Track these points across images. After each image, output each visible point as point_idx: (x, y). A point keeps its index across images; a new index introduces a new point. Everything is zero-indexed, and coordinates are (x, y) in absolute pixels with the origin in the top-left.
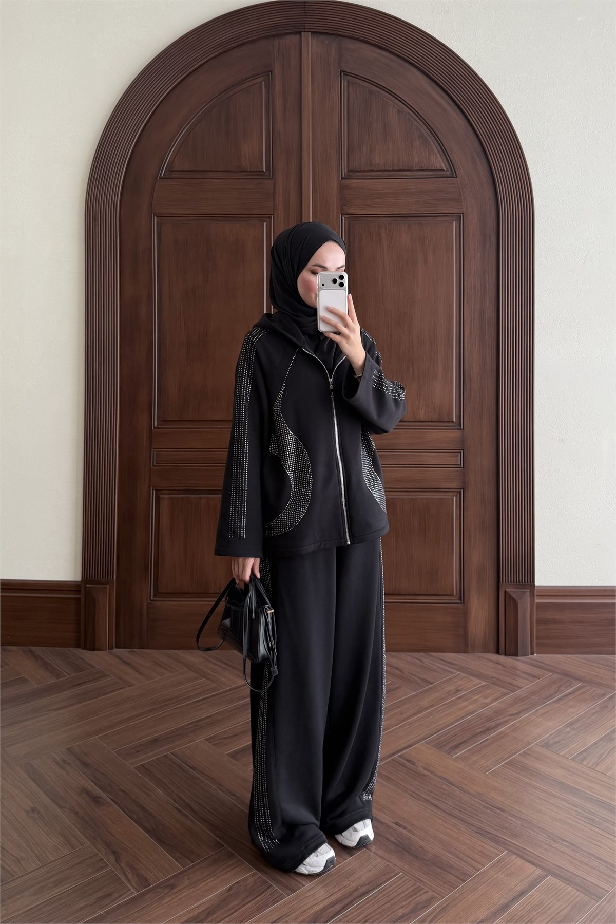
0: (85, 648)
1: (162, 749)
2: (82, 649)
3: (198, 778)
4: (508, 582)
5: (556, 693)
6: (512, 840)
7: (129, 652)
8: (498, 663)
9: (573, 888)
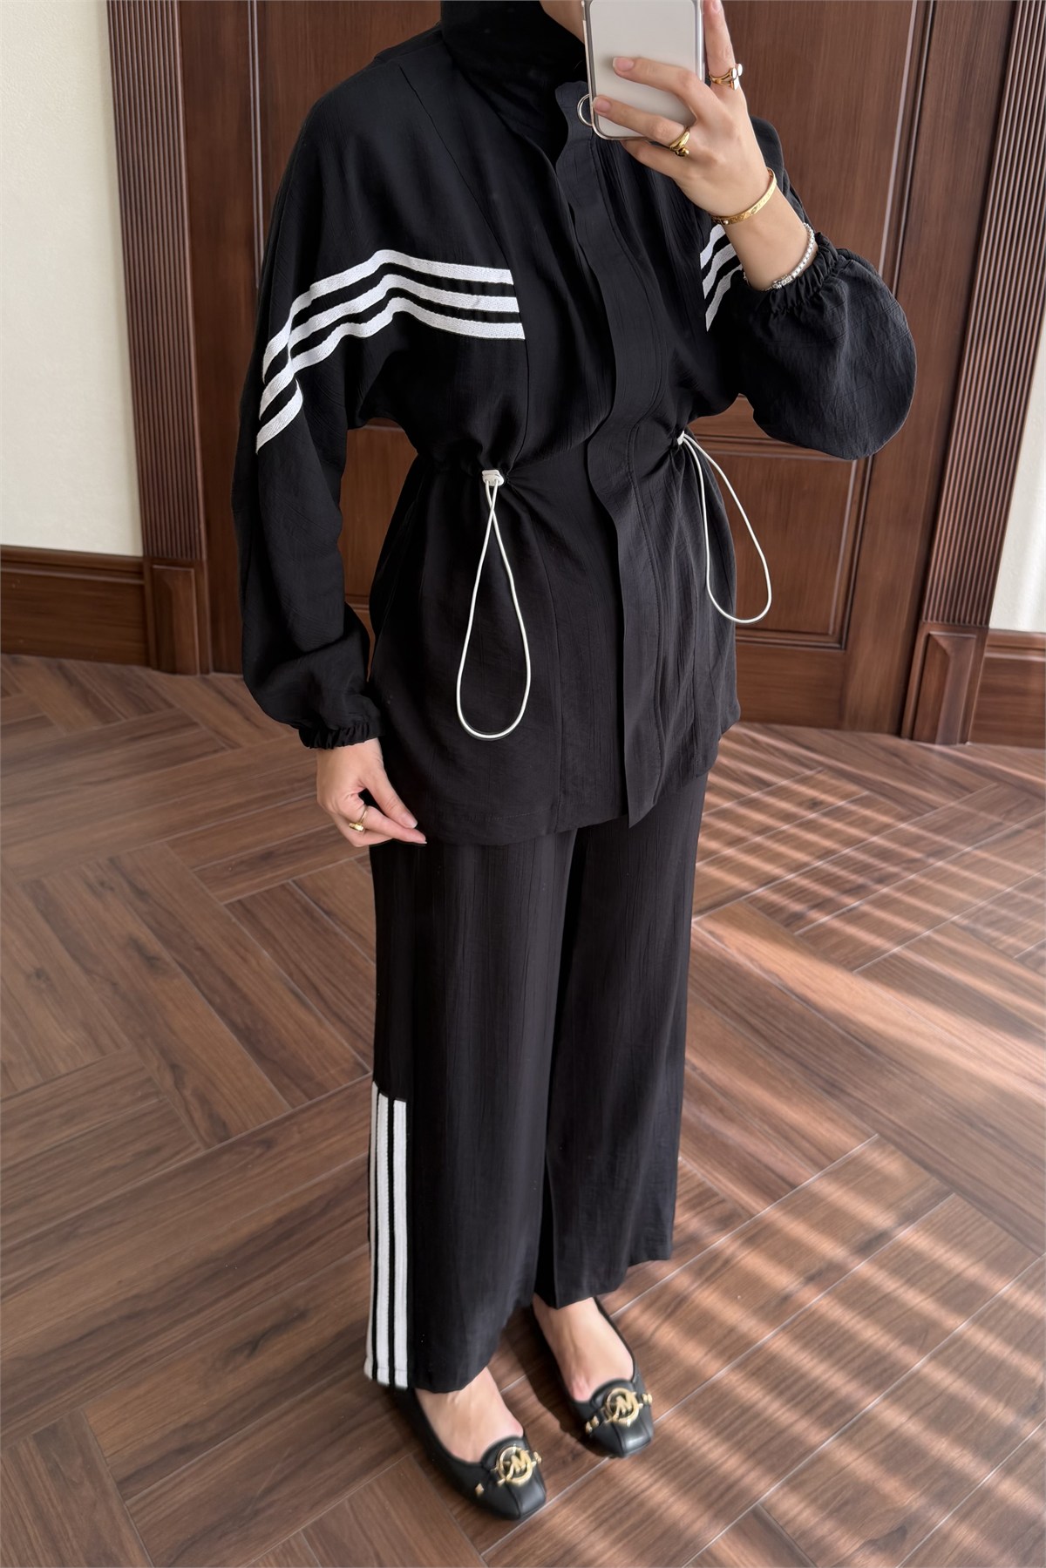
0: (158, 667)
1: (277, 874)
2: (154, 669)
6: (887, 1111)
8: (896, 755)
9: (996, 1222)
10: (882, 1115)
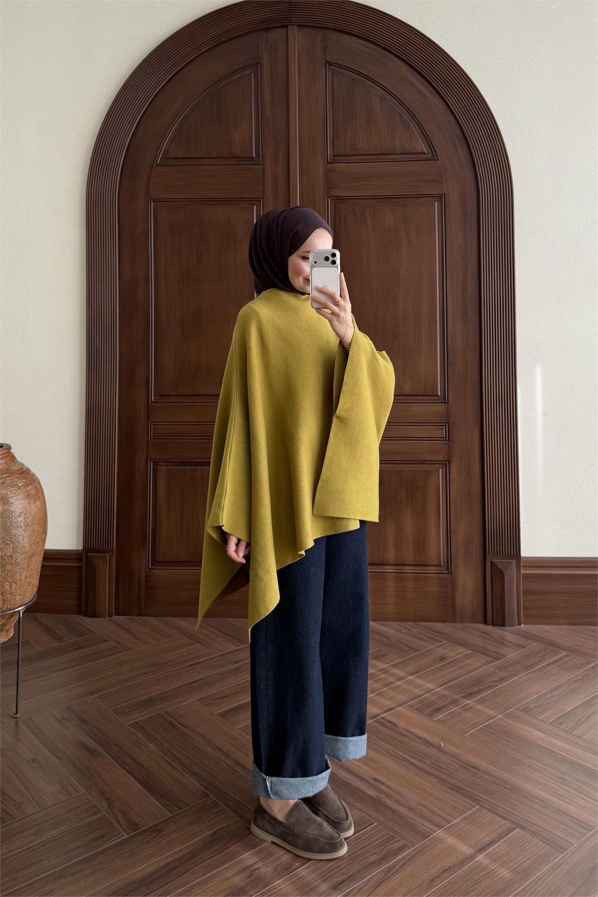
0: (86, 615)
1: (155, 708)
2: (83, 616)
3: (188, 735)
4: (494, 553)
5: (540, 661)
6: (485, 796)
7: (127, 619)
8: (485, 633)
9: (540, 840)
10: (481, 797)
